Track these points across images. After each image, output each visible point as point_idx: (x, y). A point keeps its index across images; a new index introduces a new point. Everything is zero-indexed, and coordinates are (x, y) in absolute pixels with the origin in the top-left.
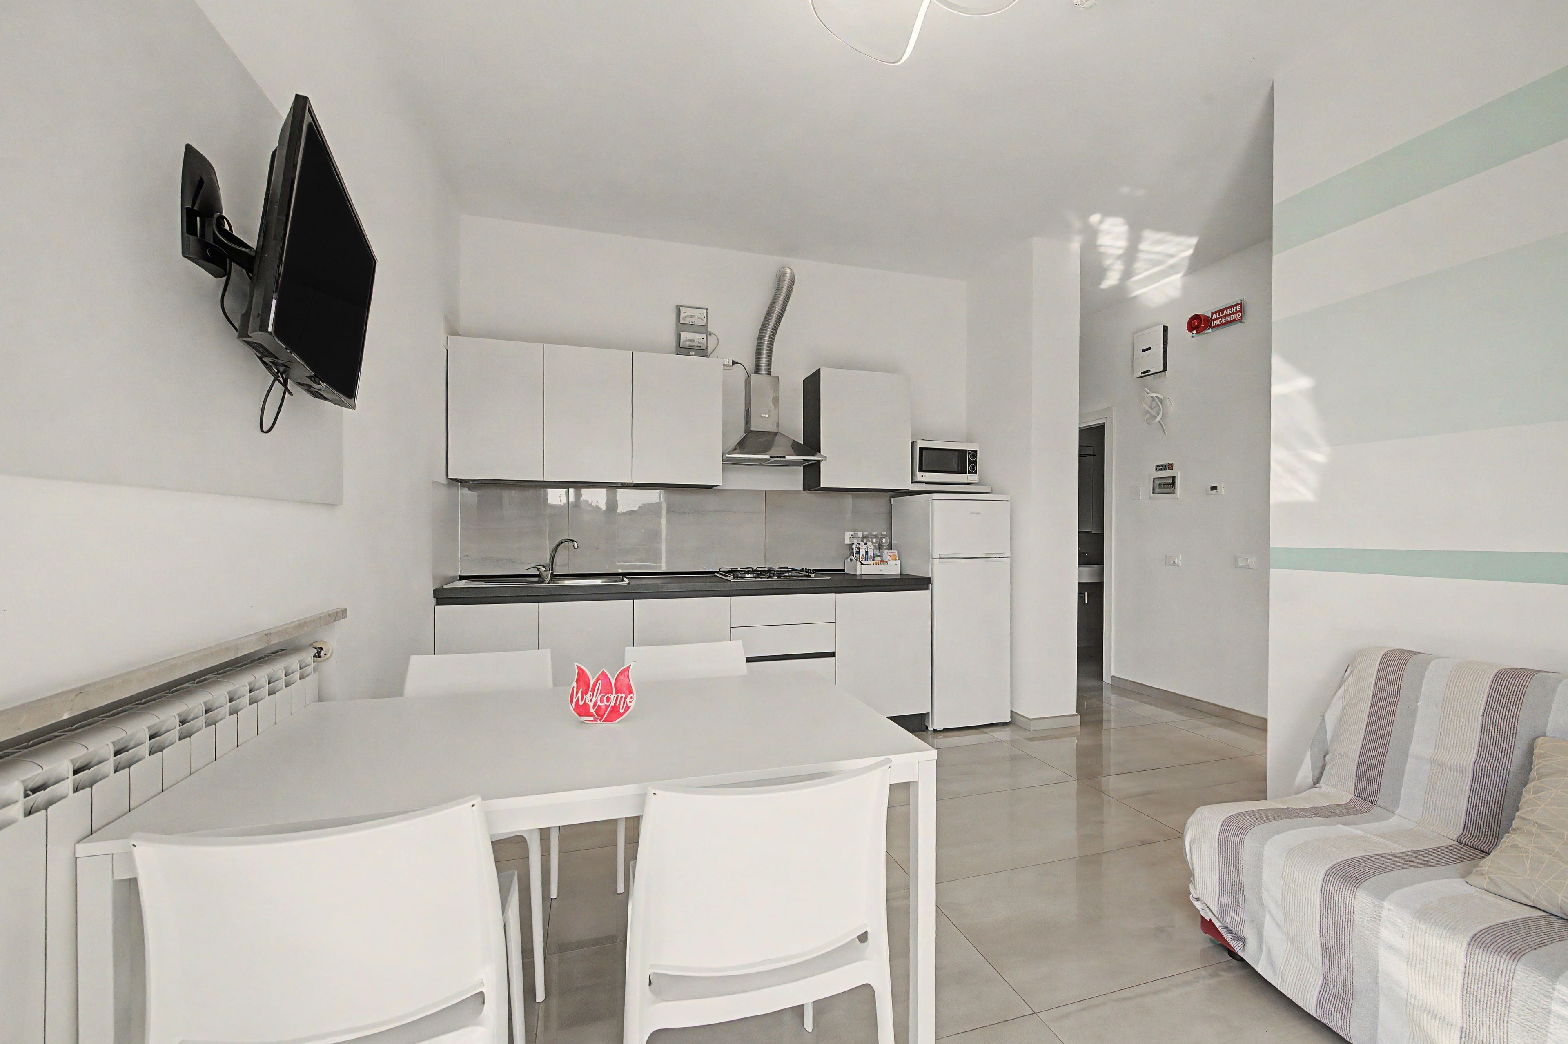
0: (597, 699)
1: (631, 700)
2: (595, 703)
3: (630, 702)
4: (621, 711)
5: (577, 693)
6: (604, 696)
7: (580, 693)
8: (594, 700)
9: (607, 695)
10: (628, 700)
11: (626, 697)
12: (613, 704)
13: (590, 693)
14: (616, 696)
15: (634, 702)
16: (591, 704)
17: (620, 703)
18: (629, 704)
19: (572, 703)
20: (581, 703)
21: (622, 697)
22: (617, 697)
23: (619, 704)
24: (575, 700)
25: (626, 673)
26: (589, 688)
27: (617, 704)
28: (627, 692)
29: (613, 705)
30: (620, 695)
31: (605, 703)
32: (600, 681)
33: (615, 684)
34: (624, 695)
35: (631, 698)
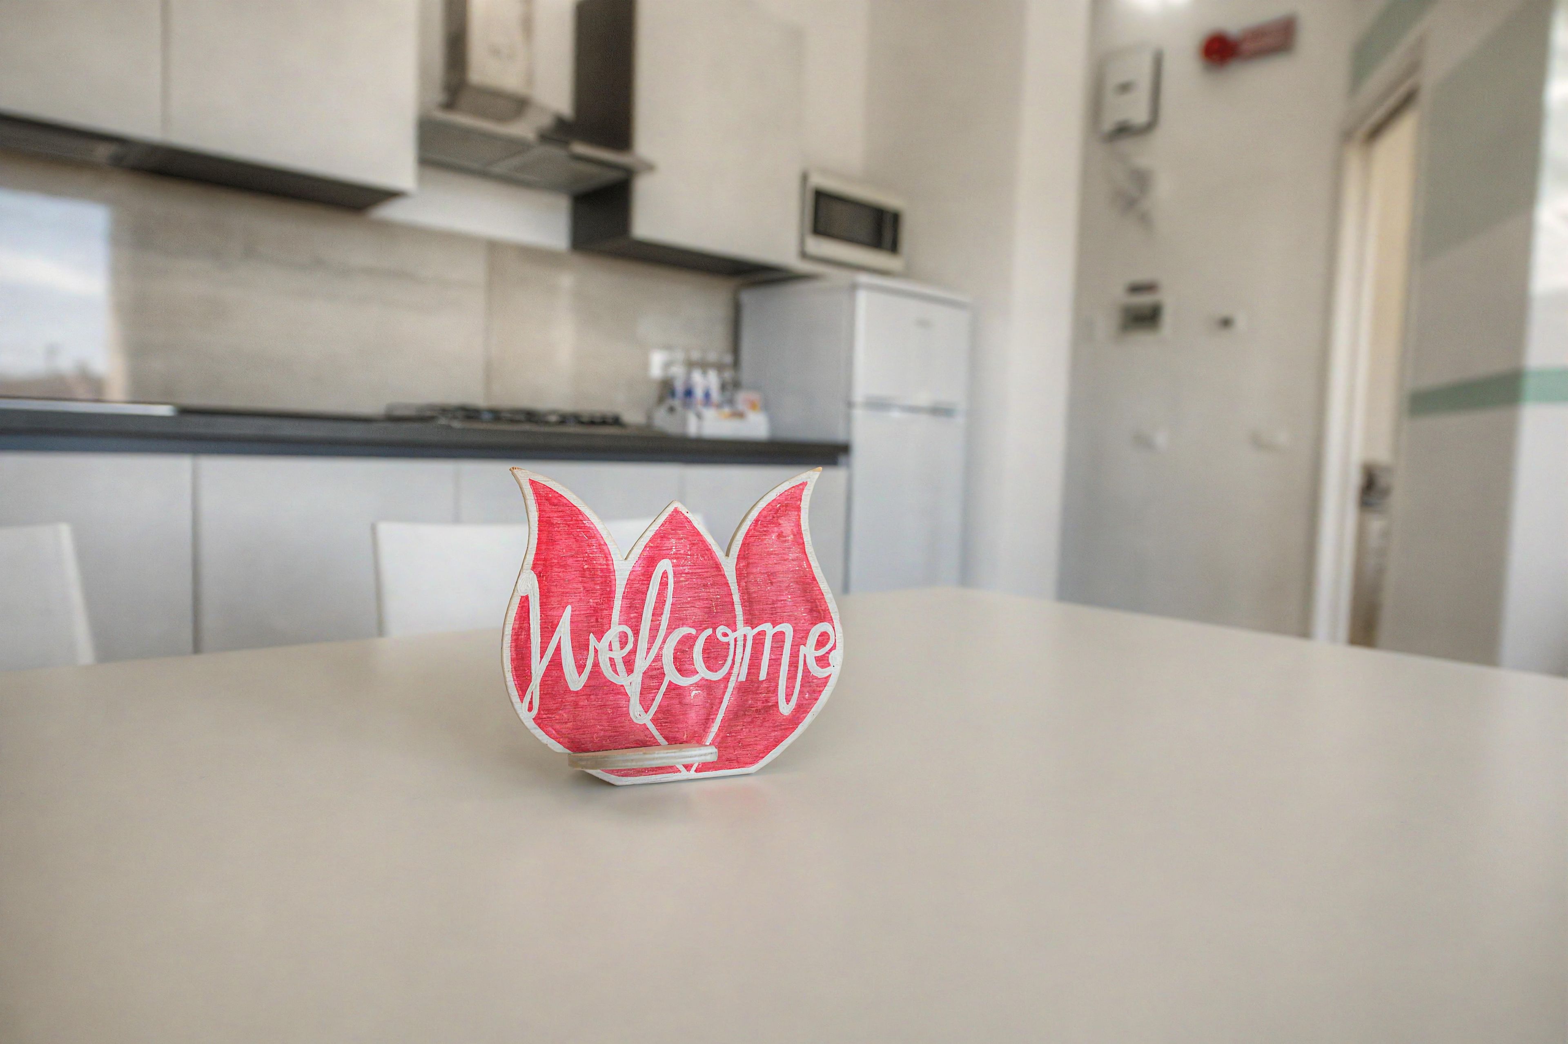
0: (658, 658)
1: (822, 652)
2: (654, 675)
3: (822, 661)
4: (786, 709)
5: (549, 627)
6: (695, 638)
7: (564, 631)
8: (642, 664)
9: (709, 631)
10: (809, 651)
11: (800, 638)
12: (741, 673)
13: (616, 628)
14: (751, 633)
15: (836, 658)
16: (632, 684)
17: (775, 663)
18: (818, 672)
19: (523, 688)
20: (576, 681)
21: (779, 638)
22: (759, 641)
23: (773, 675)
24: (538, 668)
25: (787, 526)
26: (608, 596)
27: (763, 676)
28: (802, 612)
29: (743, 678)
30: (769, 629)
31: (703, 672)
32: (665, 565)
33: (740, 576)
34: (787, 629)
35: (822, 640)
